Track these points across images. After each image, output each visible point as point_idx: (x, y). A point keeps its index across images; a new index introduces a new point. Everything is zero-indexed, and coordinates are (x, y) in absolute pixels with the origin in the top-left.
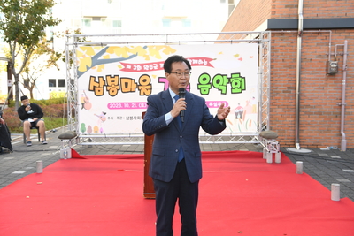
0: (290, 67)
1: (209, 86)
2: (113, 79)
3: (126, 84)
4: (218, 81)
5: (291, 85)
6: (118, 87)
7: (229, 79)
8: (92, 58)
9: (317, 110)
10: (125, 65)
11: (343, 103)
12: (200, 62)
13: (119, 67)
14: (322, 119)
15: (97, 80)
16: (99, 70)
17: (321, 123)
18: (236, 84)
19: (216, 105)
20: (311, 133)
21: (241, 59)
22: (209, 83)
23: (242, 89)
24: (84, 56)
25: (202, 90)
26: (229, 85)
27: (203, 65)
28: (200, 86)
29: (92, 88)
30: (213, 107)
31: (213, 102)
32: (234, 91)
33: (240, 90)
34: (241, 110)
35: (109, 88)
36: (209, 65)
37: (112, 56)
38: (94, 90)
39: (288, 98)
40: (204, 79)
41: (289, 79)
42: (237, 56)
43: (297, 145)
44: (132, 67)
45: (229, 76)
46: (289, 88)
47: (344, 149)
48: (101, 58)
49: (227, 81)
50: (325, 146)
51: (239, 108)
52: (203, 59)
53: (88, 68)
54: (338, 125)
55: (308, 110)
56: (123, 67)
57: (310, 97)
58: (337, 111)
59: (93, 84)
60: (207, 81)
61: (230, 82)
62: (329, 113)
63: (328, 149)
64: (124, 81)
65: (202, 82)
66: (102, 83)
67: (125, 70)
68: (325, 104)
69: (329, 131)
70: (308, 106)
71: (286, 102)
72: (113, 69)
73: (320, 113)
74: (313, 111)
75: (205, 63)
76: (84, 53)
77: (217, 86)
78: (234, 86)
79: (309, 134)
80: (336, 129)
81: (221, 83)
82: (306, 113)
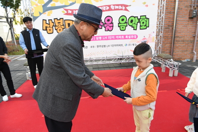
0: (170, 13)
1: (126, 24)
2: (59, 21)
3: (69, 24)
4: (132, 21)
5: (170, 24)
6: (63, 27)
7: (139, 19)
8: (43, 6)
9: (182, 39)
10: (67, 10)
11: (196, 35)
12: (120, 7)
13: (63, 12)
14: (184, 44)
15: (48, 22)
16: (49, 15)
17: (183, 46)
18: (143, 23)
19: (130, 38)
20: (178, 52)
21: (147, 6)
22: (126, 23)
23: (147, 27)
24: (37, 5)
25: (121, 27)
26: (139, 24)
27: (122, 9)
28: (120, 25)
29: (45, 29)
30: (128, 38)
31: (128, 35)
32: (141, 28)
33: (145, 27)
34: (145, 40)
35: (56, 28)
36: (126, 10)
37: (57, 4)
38: (46, 30)
39: (168, 32)
40: (123, 20)
41: (169, 20)
42: (144, 3)
43: (172, 60)
44: (72, 12)
45: (139, 18)
46: (169, 26)
47: (194, 61)
48: (49, 6)
49: (138, 21)
50: (184, 59)
51: (144, 39)
52: (122, 5)
53: (40, 14)
54: (191, 47)
55: (178, 39)
56: (66, 12)
57: (179, 31)
58: (192, 39)
59: (45, 25)
60: (124, 21)
61: (139, 22)
62: (188, 41)
63: (186, 61)
64: (67, 22)
65: (121, 22)
66: (52, 24)
67: (67, 14)
68: (187, 36)
69: (187, 51)
70: (178, 37)
71: (167, 35)
72: (58, 14)
73: (183, 41)
74: (181, 39)
75: (124, 8)
76: (37, 2)
77: (131, 24)
78: (142, 24)
79: (177, 53)
80: (190, 50)
81: (133, 22)
82: (177, 41)
